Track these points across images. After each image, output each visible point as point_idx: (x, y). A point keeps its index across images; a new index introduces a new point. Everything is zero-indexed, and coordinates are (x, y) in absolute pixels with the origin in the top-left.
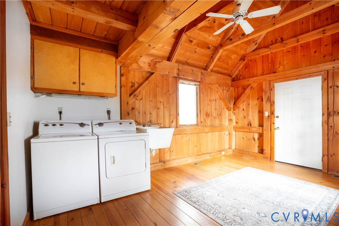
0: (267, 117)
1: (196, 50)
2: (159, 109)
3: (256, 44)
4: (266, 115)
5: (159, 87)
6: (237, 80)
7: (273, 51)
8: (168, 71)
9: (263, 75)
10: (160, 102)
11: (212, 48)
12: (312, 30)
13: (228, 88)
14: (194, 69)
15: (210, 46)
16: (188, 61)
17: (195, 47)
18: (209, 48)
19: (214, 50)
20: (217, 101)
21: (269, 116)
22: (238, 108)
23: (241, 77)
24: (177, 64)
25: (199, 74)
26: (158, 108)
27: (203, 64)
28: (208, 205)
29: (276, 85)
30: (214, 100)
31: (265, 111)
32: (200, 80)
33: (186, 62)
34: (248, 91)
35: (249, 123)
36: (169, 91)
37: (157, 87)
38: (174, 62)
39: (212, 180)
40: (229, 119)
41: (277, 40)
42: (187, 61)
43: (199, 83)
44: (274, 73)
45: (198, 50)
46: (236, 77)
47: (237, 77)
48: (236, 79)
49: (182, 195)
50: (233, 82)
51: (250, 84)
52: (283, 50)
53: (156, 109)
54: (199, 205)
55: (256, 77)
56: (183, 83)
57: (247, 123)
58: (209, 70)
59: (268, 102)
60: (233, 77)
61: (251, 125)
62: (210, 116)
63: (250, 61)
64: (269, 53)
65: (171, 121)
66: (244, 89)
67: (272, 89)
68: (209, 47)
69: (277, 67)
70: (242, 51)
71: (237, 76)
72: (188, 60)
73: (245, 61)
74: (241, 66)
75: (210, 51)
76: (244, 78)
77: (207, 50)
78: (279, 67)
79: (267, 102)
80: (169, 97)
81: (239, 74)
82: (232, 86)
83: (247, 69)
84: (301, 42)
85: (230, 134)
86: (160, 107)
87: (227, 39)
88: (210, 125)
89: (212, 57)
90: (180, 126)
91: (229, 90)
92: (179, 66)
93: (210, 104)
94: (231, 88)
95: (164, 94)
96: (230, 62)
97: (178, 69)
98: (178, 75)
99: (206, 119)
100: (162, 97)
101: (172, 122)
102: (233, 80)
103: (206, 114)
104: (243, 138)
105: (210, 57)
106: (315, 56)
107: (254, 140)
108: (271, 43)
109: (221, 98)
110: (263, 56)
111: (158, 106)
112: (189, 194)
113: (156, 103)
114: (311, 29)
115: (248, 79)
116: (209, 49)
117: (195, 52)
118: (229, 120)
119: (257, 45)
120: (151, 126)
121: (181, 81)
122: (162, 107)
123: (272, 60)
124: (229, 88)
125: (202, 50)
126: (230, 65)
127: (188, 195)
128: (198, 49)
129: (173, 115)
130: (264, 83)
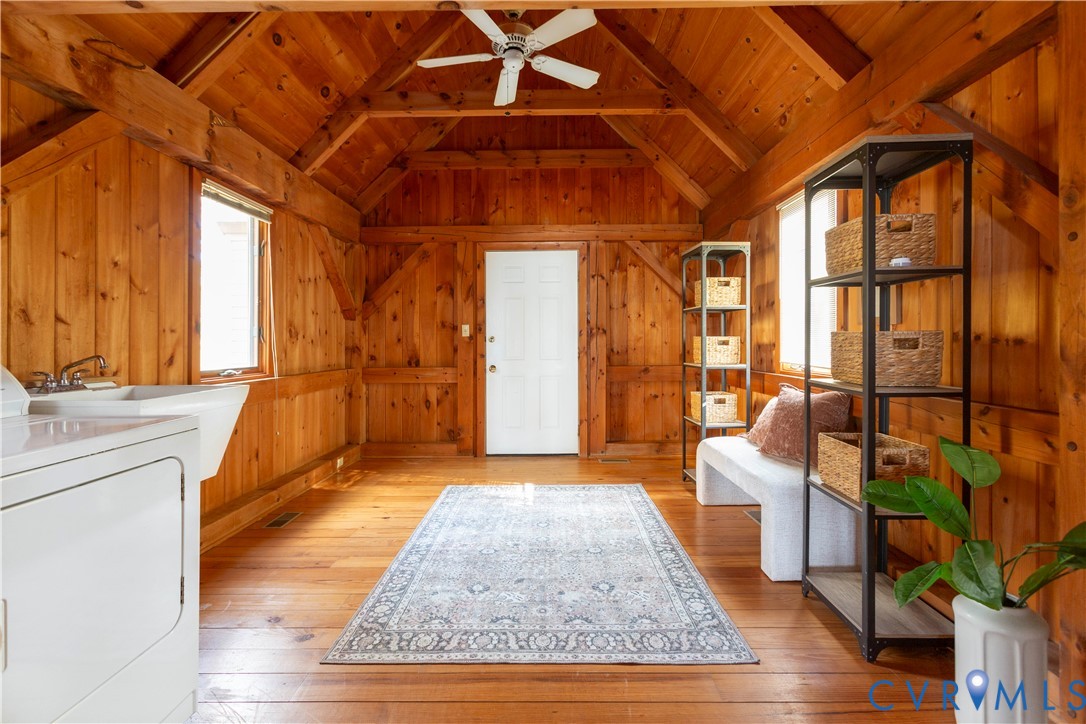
0: (468, 340)
1: (285, 84)
2: (109, 299)
3: (441, 133)
4: (464, 335)
5: (107, 189)
6: (376, 225)
7: (484, 168)
8: (167, 126)
9: (454, 224)
10: (116, 264)
11: (334, 95)
12: (561, 148)
13: (349, 244)
14: (264, 150)
15: (332, 87)
16: (244, 111)
17: (285, 69)
18: (325, 92)
19: (339, 105)
20: (321, 283)
21: (471, 337)
22: (379, 310)
23: (390, 218)
24: (205, 110)
25: (281, 178)
26: (104, 295)
27: (291, 144)
28: (482, 634)
29: (490, 256)
30: (313, 279)
31: (463, 324)
32: (280, 199)
33: (235, 114)
34: (411, 262)
35: (411, 358)
36: (156, 219)
37: (100, 191)
38: (196, 95)
39: (402, 555)
40: (350, 344)
41: (491, 140)
42: (237, 109)
43: (271, 211)
44: (483, 224)
45: (291, 82)
46: (373, 215)
47: (377, 214)
48: (373, 221)
49: (365, 651)
50: (364, 228)
51: (421, 244)
52: (505, 171)
53: (92, 298)
54: (459, 649)
55: (436, 225)
56: (216, 197)
57: (407, 359)
58: (308, 172)
59: (471, 298)
60: (365, 212)
61: (417, 364)
62: (300, 337)
63: (421, 175)
64: (473, 168)
65: (165, 358)
66: (401, 253)
67: (479, 266)
68: (328, 89)
69: (491, 211)
70: (402, 140)
71: (375, 211)
72: (242, 106)
73: (406, 173)
74: (394, 183)
75: (327, 107)
76: (399, 222)
77: (317, 97)
78: (494, 212)
79: (467, 297)
80: (159, 245)
81: (385, 205)
82: (360, 241)
83: (408, 198)
84: (544, 165)
85: (350, 395)
86: (112, 287)
87: (389, 90)
88: (300, 369)
89: (325, 127)
90: (202, 377)
91: (350, 252)
92: (212, 118)
93: (300, 293)
94: (357, 247)
95: (134, 228)
96: (366, 161)
97: (211, 134)
98: (209, 159)
99: (288, 349)
100: (124, 242)
101: (171, 361)
102: (365, 223)
103: (290, 331)
104: (393, 405)
105: (321, 124)
106: (564, 206)
107: (428, 408)
108: (478, 143)
109: (332, 276)
110: (455, 172)
111: (104, 283)
112: (389, 634)
113: (91, 267)
114: (559, 145)
115: (416, 228)
116: (325, 96)
117: (280, 87)
118: (347, 348)
119: (441, 137)
120: (85, 388)
121: (209, 186)
122: (120, 290)
123: (479, 189)
124: (352, 247)
125: (304, 93)
126: (363, 172)
127: (387, 638)
128: (294, 79)
129: (173, 331)
130: (461, 246)
